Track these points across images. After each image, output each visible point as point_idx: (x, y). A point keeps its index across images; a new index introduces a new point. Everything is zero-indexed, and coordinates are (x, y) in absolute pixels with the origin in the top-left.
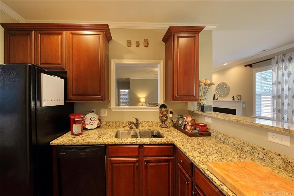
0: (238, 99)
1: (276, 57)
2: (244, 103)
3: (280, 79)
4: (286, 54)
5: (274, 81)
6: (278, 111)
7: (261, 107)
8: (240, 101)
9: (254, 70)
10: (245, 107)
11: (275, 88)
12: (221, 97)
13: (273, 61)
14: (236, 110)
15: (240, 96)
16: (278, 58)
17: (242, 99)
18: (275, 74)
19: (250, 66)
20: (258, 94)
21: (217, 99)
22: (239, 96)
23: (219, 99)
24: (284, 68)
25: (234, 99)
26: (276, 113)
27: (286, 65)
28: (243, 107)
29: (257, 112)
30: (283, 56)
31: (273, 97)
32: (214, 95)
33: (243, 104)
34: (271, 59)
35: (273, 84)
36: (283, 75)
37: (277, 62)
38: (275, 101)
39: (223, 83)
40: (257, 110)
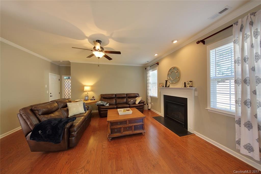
0: (189, 85)
1: (240, 21)
2: (196, 90)
3: (246, 53)
4: (256, 12)
5: (236, 58)
6: (244, 103)
7: (216, 97)
8: (191, 88)
9: (208, 47)
10: (197, 95)
11: (239, 68)
12: (172, 83)
13: (236, 28)
14: (187, 98)
15: (192, 81)
16: (242, 22)
17: (194, 86)
18: (238, 48)
19: (203, 42)
20: (212, 78)
21: (169, 87)
22: (190, 82)
23: (171, 87)
24: (254, 34)
25: (185, 86)
26: (240, 105)
27: (257, 29)
28: (195, 95)
29: (212, 103)
30: (252, 16)
31: (236, 82)
32: (166, 81)
33: (195, 92)
34: (232, 25)
35: (235, 63)
36: (252, 46)
37: (241, 29)
38: (240, 87)
39: (174, 68)
40: (212, 100)
